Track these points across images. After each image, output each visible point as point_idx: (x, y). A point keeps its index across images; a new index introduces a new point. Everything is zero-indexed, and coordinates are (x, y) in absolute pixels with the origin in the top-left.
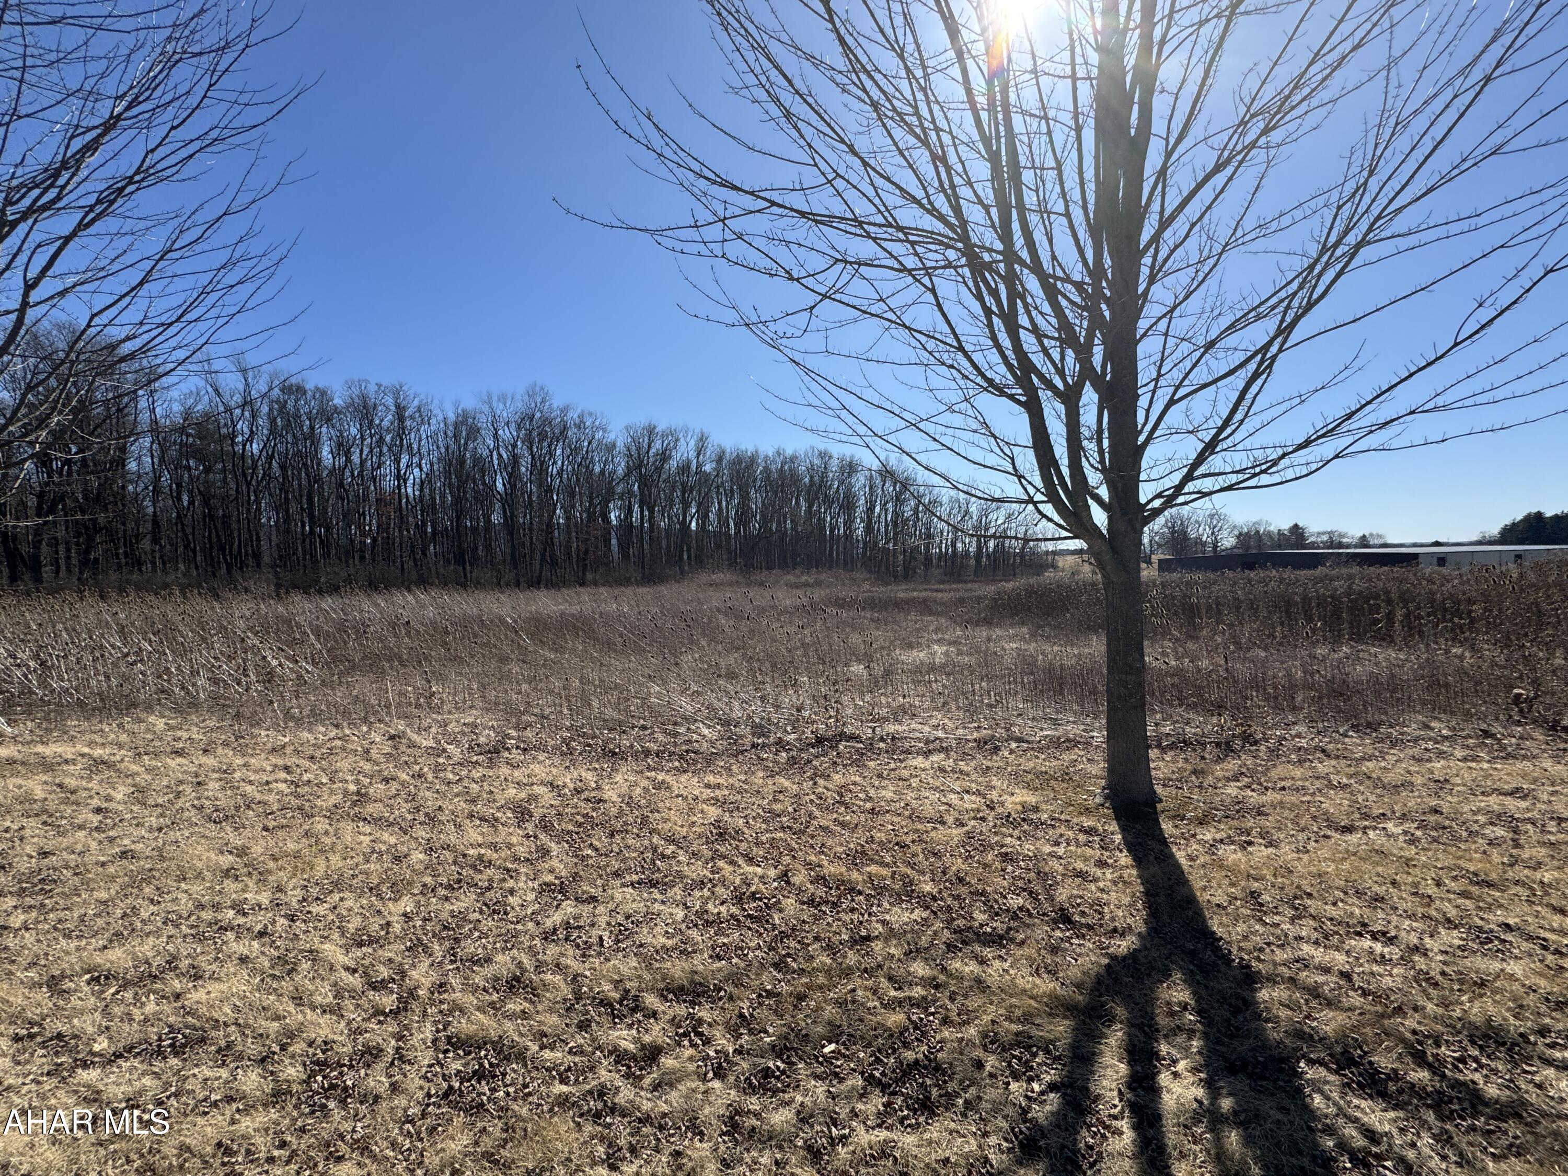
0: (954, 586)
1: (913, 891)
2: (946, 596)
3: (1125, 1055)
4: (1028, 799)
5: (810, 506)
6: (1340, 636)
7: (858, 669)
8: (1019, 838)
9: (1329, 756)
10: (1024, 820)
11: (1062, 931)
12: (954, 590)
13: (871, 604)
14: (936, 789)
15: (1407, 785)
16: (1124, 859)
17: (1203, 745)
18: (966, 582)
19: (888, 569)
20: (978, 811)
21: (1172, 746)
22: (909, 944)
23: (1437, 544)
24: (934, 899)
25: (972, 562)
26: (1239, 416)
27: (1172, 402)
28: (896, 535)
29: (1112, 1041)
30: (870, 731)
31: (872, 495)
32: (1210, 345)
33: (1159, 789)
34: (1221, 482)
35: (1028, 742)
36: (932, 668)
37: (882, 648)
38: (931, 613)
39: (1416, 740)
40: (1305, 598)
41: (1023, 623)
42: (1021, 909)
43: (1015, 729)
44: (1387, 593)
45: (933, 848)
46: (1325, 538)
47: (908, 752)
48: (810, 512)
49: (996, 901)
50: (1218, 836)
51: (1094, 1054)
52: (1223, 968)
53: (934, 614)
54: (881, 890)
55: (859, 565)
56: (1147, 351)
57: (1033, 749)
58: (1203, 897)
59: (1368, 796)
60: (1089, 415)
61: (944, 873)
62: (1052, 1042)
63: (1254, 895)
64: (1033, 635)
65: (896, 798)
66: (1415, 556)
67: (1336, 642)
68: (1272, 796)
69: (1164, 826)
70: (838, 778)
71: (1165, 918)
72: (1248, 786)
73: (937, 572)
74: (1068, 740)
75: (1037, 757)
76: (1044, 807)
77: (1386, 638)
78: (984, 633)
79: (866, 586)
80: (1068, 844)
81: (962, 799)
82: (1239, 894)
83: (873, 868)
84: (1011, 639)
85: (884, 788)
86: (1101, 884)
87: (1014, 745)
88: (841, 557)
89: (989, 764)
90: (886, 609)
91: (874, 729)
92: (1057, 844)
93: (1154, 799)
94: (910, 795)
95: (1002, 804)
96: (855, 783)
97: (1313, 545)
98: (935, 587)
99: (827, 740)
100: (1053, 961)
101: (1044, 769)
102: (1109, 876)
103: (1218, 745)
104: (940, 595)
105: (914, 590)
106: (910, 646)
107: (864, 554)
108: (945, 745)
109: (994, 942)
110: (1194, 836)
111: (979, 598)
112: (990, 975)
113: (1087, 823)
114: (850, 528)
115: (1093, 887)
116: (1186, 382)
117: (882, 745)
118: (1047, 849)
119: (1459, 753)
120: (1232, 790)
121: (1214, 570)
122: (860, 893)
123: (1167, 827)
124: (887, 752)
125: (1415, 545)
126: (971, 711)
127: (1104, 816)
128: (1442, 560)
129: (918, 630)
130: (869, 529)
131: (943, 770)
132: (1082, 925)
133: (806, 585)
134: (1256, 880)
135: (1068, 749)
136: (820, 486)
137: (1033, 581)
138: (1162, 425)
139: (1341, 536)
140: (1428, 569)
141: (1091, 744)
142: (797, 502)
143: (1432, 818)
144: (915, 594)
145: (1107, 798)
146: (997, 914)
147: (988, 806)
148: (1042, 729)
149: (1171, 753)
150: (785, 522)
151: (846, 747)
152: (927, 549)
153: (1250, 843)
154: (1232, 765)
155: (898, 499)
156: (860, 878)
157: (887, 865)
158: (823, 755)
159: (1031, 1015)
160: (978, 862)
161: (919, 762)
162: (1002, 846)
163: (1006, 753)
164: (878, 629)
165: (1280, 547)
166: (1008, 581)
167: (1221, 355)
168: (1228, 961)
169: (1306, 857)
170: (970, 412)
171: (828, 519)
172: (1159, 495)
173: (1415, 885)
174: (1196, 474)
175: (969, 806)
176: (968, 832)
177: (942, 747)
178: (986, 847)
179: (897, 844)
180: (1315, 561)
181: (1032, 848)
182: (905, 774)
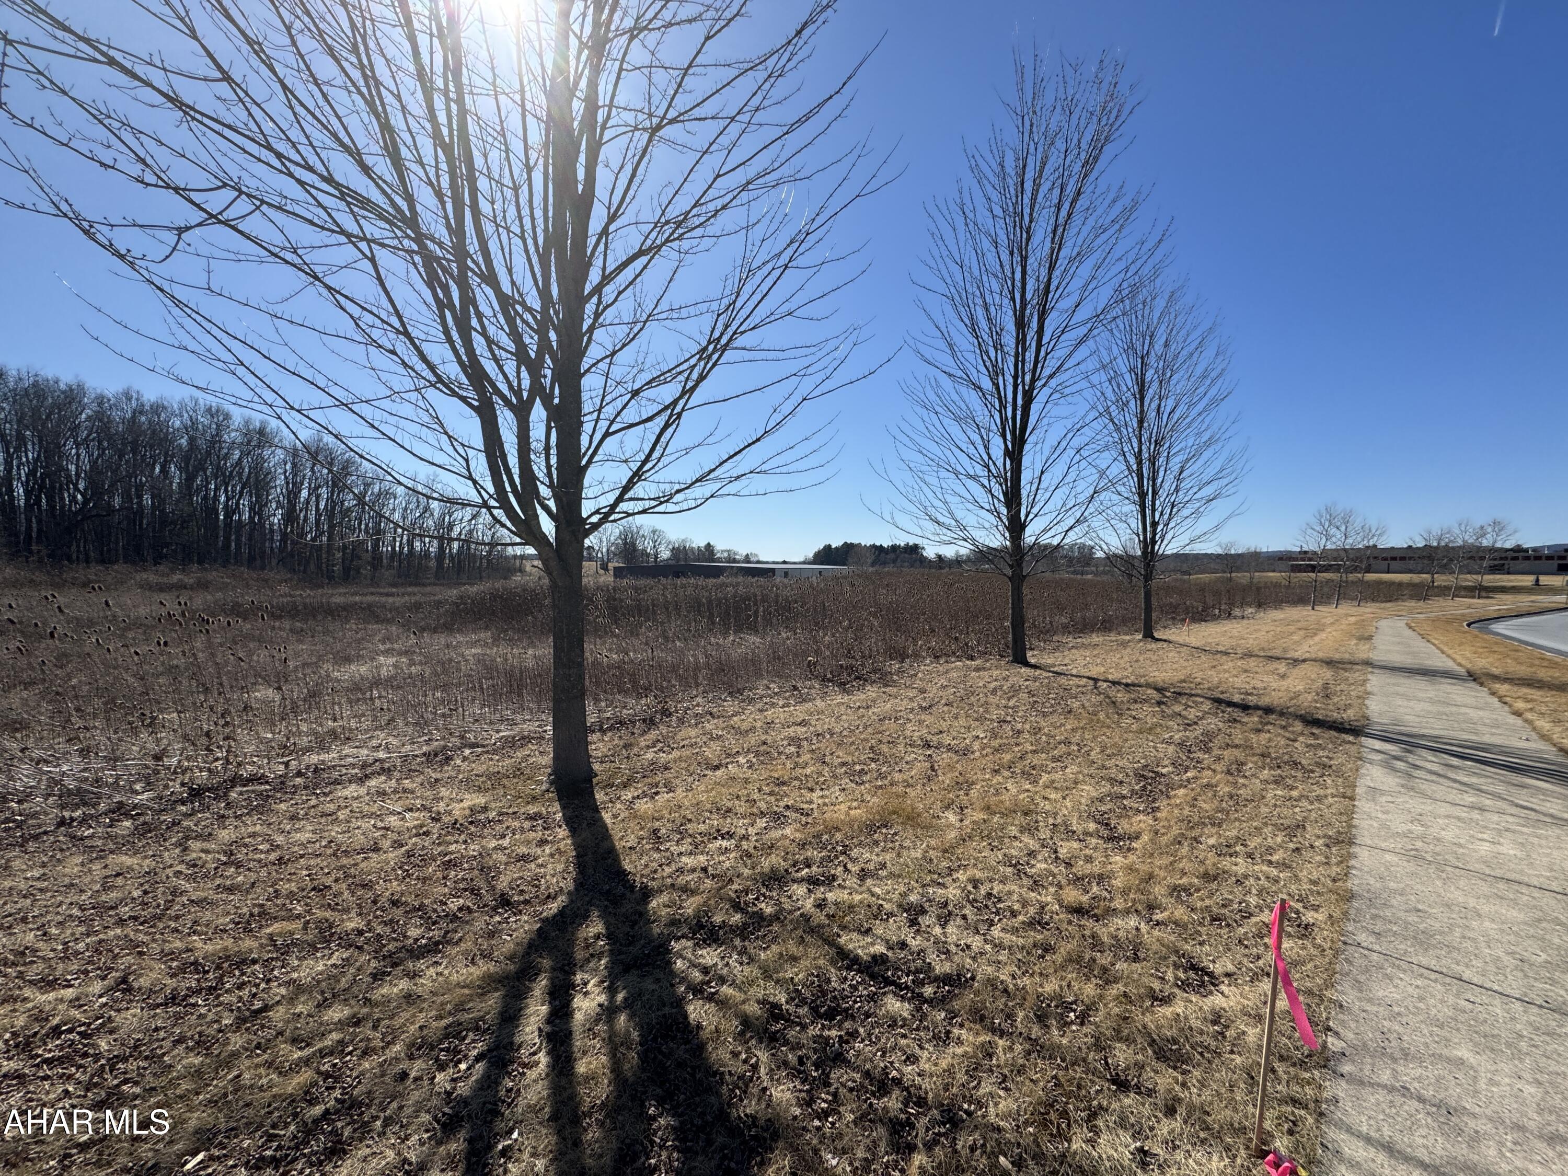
0: (409, 589)
1: (332, 935)
2: (398, 601)
3: (547, 997)
4: (477, 801)
5: (190, 479)
6: (729, 628)
7: (264, 693)
8: (465, 842)
9: (713, 717)
10: (471, 823)
11: (501, 914)
12: (409, 594)
13: (292, 612)
14: (372, 815)
15: (753, 729)
16: (562, 832)
17: (633, 723)
18: (424, 585)
19: (319, 567)
20: (421, 826)
21: (610, 729)
22: (323, 992)
23: (784, 562)
24: (360, 933)
25: (433, 564)
26: (656, 455)
27: (607, 434)
28: (332, 527)
29: (537, 992)
30: (282, 767)
31: (295, 475)
32: (635, 393)
33: (596, 767)
34: (640, 506)
35: (483, 746)
36: (377, 683)
37: (305, 665)
38: (378, 620)
39: (761, 698)
40: (710, 602)
41: (487, 628)
42: (460, 909)
43: (470, 736)
44: (755, 596)
45: (364, 880)
46: (726, 555)
47: (337, 782)
48: (189, 487)
49: (435, 911)
50: (636, 794)
51: (521, 1009)
52: (628, 894)
53: (382, 622)
54: (285, 951)
55: (274, 562)
56: (591, 385)
57: (487, 752)
58: (618, 845)
59: (732, 742)
60: (537, 431)
61: (375, 902)
62: (482, 1019)
63: (655, 831)
64: (496, 640)
65: (314, 837)
66: (773, 570)
67: (725, 634)
68: (676, 754)
69: (597, 797)
70: (225, 835)
71: (591, 871)
72: (661, 750)
73: (387, 574)
74: (523, 738)
75: (491, 759)
76: (493, 805)
77: (754, 630)
78: (442, 639)
79: (284, 589)
80: (514, 834)
81: (403, 819)
82: (646, 835)
83: (276, 927)
84: (473, 644)
85: (298, 830)
86: (540, 861)
87: (467, 752)
88: (245, 550)
89: (439, 776)
90: (314, 617)
91: (287, 764)
92: (503, 836)
93: (591, 774)
94: (335, 831)
95: (449, 813)
96: (253, 835)
97: (719, 560)
98: (386, 590)
99: (209, 790)
100: (489, 945)
101: (496, 770)
102: (548, 851)
103: (644, 721)
104: (391, 600)
105: (355, 594)
106: (348, 660)
107: (282, 549)
108: (386, 765)
109: (429, 951)
110: (619, 798)
111: (439, 602)
112: (423, 985)
113: (532, 809)
114: (260, 514)
115: (533, 866)
116: (618, 419)
117: (299, 780)
118: (493, 844)
119: (781, 703)
120: (649, 756)
121: (654, 577)
122: (254, 962)
123: (600, 796)
124: (306, 788)
125: (774, 563)
126: (421, 724)
127: (549, 800)
128: (786, 573)
129: (359, 641)
130: (290, 516)
131: (382, 794)
132: (519, 903)
133: (181, 586)
134: (658, 820)
135: (522, 746)
136: (208, 454)
137: (499, 584)
138: (600, 452)
139: (735, 554)
140: (778, 579)
141: (543, 738)
142: (164, 470)
143: (762, 748)
144: (357, 598)
145: (551, 784)
146: (434, 923)
147: (433, 819)
148: (498, 731)
149: (610, 734)
150: (140, 497)
151: (241, 793)
152: (376, 546)
153: (657, 793)
154: (653, 735)
155: (335, 485)
156: (255, 944)
157: (298, 917)
158: (202, 811)
159: (462, 1003)
160: (418, 878)
161: (352, 790)
162: (446, 855)
163: (458, 762)
164: (300, 641)
165: (698, 560)
166: (471, 584)
167: (643, 402)
168: (633, 887)
169: (690, 794)
170: (420, 403)
171: (223, 499)
172: (597, 512)
173: (748, 795)
174: (626, 497)
175: (409, 824)
176: (408, 852)
177: (383, 769)
178: (426, 860)
179: (314, 889)
180: (717, 572)
181: (477, 847)
182: (331, 807)
